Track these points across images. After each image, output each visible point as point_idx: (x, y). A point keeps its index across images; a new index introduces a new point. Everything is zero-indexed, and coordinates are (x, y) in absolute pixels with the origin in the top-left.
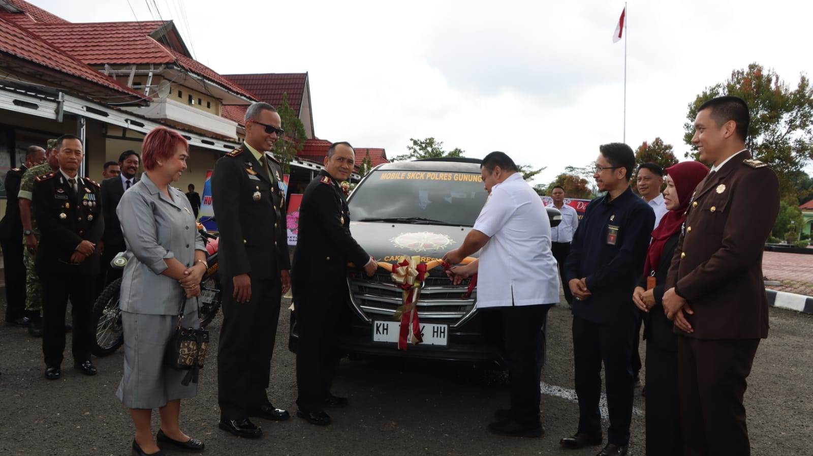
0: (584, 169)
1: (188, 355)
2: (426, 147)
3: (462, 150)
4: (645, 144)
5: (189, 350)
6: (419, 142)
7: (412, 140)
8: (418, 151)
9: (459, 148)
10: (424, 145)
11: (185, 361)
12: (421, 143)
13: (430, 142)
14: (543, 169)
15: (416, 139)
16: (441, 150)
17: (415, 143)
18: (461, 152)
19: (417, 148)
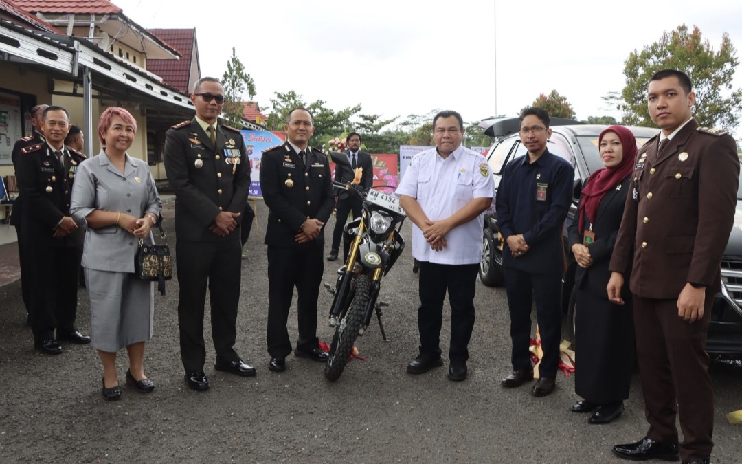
0: (424, 117)
1: (151, 267)
2: (289, 99)
3: (324, 101)
4: (542, 96)
5: (151, 263)
6: (283, 95)
7: (276, 93)
8: (280, 103)
9: (320, 99)
10: (287, 98)
11: (148, 273)
12: (285, 95)
13: (292, 95)
14: (397, 117)
15: (280, 92)
16: (303, 103)
17: (279, 96)
18: (323, 103)
19: (280, 100)
